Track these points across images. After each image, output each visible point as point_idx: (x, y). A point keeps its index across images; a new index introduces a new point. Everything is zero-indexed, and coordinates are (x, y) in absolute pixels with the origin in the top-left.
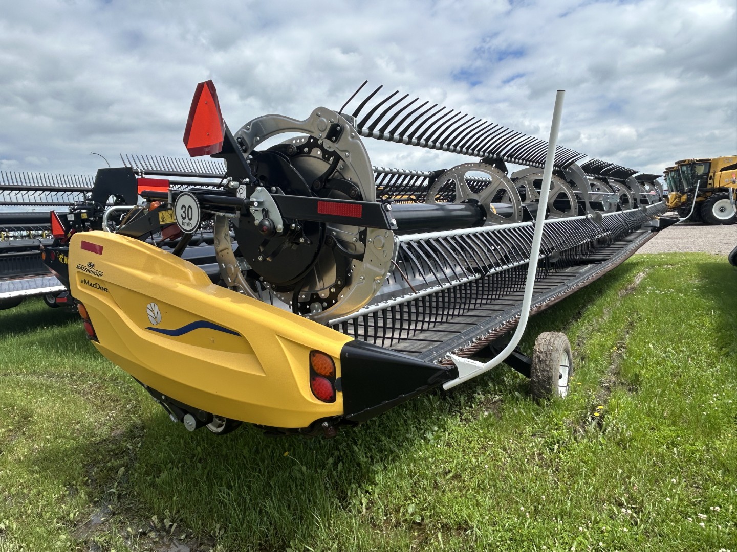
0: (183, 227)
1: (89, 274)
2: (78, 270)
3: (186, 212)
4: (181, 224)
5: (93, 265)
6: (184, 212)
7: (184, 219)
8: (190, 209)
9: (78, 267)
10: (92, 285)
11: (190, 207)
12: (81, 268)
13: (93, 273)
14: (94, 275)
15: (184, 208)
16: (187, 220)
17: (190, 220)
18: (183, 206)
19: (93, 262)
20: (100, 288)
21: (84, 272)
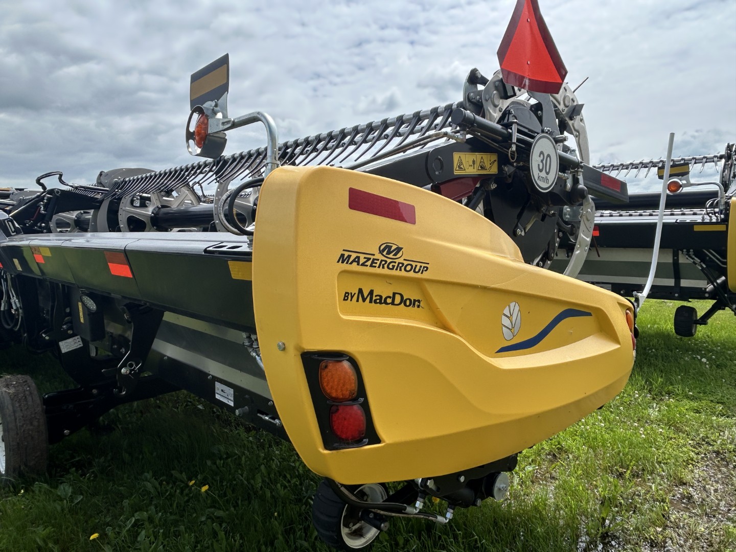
0: (538, 182)
1: (386, 271)
2: (345, 266)
3: (544, 162)
4: (536, 178)
5: (399, 249)
6: (542, 161)
7: (541, 171)
8: (549, 159)
9: (343, 259)
10: (381, 301)
11: (549, 156)
12: (357, 260)
13: (400, 266)
14: (403, 273)
15: (542, 156)
16: (543, 174)
17: (548, 173)
18: (542, 153)
19: (396, 242)
20: (403, 301)
21: (368, 269)
